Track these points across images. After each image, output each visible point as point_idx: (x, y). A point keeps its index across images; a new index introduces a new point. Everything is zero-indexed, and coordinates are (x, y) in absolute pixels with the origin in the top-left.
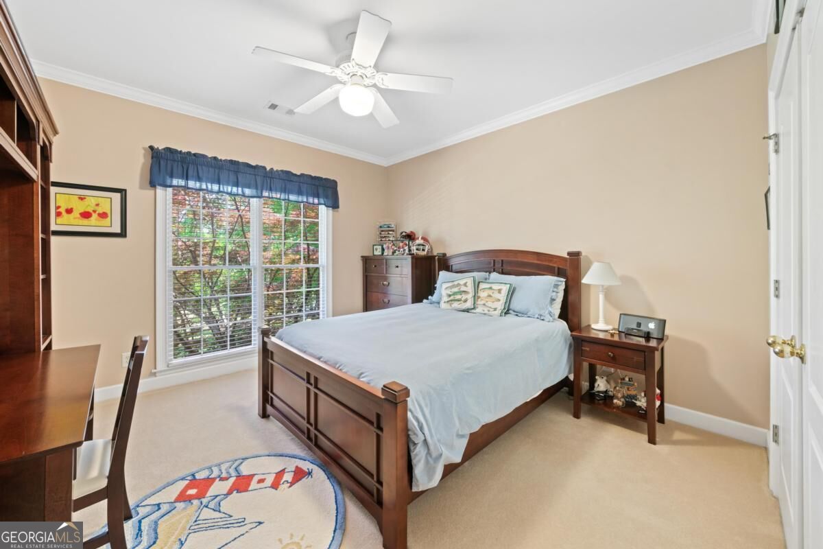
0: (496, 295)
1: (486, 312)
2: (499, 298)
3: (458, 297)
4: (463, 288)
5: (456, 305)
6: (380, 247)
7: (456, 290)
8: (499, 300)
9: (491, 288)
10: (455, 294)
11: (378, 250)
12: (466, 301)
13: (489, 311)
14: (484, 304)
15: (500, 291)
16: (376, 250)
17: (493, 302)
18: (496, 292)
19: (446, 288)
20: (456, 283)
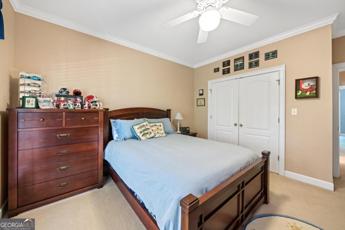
0: (160, 128)
1: (161, 136)
2: (161, 128)
3: (146, 132)
4: (147, 127)
5: (148, 136)
6: (34, 99)
7: (144, 128)
8: (162, 130)
9: (155, 125)
10: (144, 130)
11: (31, 103)
12: (151, 133)
13: (161, 135)
14: (158, 133)
15: (160, 125)
16: (29, 102)
17: (161, 131)
18: (159, 126)
19: (138, 128)
20: (142, 125)
